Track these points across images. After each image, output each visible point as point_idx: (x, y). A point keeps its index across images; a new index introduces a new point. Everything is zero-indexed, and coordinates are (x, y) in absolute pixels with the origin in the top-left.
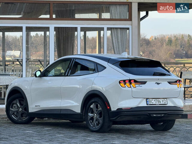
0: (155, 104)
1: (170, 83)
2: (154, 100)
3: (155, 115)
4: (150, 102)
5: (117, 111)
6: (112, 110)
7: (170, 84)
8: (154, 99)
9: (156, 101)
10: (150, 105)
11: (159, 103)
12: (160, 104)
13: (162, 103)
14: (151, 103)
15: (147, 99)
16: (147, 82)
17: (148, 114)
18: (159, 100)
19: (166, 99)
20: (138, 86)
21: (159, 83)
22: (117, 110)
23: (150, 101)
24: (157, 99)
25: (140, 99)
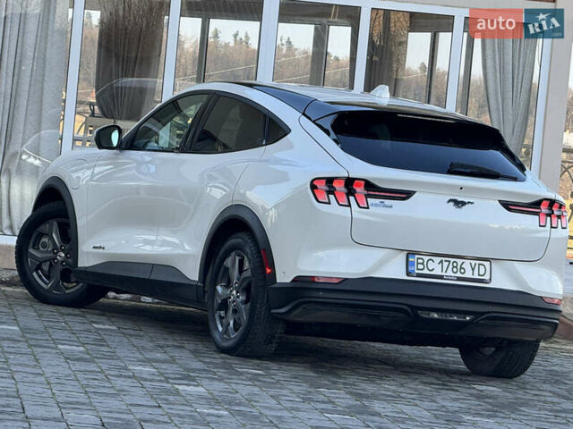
0: (441, 277)
1: (507, 206)
2: (437, 259)
3: (436, 316)
4: (421, 267)
5: (294, 285)
6: (278, 281)
7: (510, 210)
8: (440, 259)
9: (446, 264)
10: (419, 275)
11: (459, 275)
12: (459, 279)
13: (468, 275)
14: (426, 272)
15: (410, 253)
16: (415, 192)
17: (405, 307)
18: (460, 261)
19: (487, 264)
20: (376, 205)
21: (463, 203)
22: (294, 281)
23: (420, 261)
24: (452, 260)
25: (382, 253)
